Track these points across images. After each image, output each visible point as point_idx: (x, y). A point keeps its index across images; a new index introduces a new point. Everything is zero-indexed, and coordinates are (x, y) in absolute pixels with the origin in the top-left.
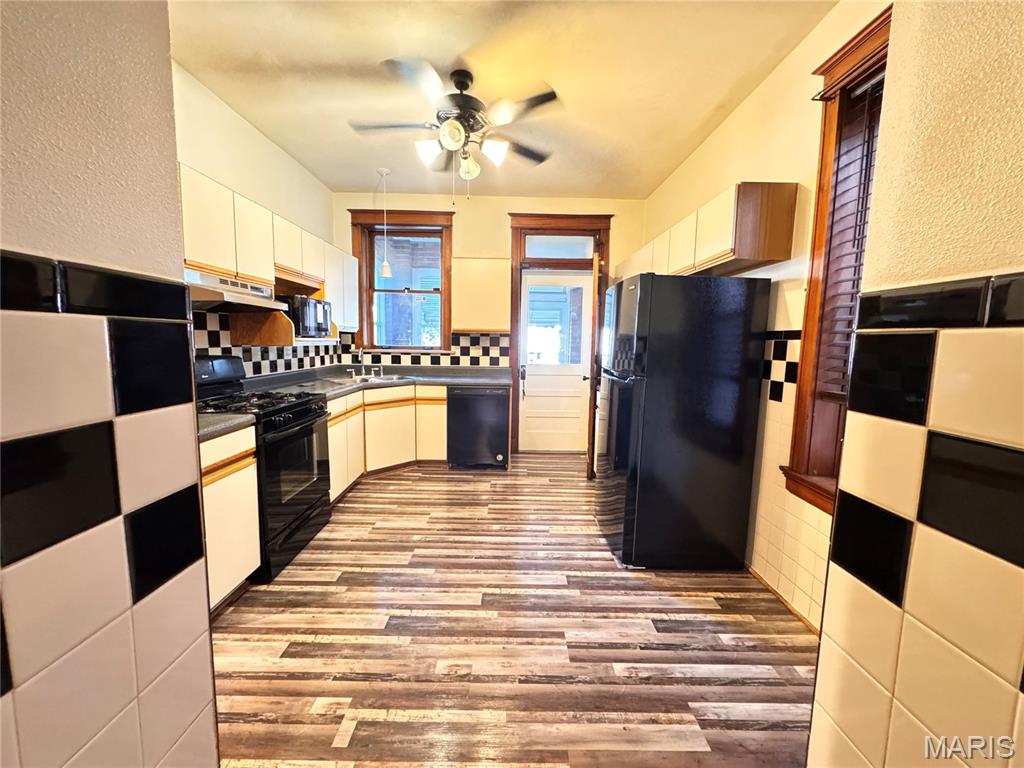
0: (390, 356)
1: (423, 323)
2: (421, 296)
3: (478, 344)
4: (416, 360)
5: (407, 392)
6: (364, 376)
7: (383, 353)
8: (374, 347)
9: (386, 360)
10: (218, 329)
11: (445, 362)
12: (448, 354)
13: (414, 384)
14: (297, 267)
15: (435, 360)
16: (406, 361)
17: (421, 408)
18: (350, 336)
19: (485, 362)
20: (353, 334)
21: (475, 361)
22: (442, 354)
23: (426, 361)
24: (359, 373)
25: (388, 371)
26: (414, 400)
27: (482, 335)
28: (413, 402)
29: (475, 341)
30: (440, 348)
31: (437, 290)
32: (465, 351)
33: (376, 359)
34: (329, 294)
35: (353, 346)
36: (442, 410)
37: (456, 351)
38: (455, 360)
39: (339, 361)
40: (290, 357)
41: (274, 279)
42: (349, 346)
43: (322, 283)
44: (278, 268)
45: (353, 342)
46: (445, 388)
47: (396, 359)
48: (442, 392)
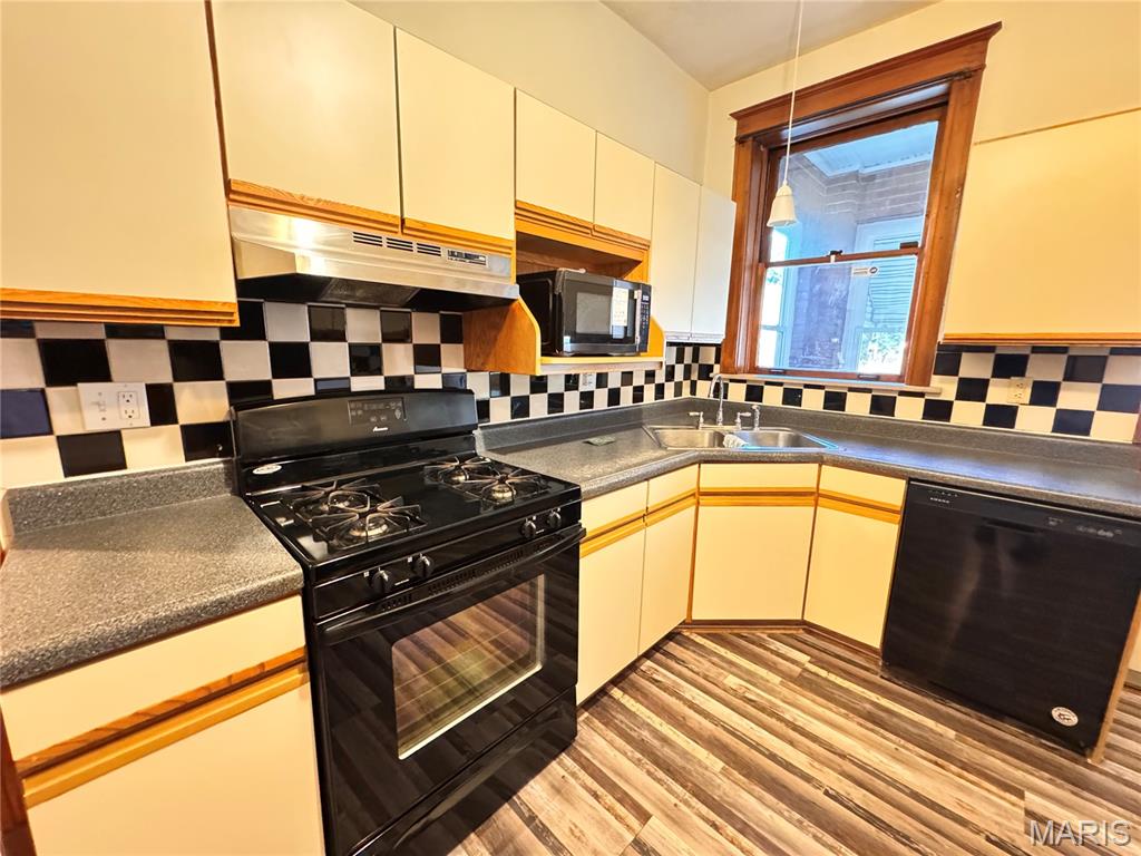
0: (781, 389)
1: (867, 325)
2: (866, 264)
3: (1021, 373)
4: (835, 400)
5: (802, 476)
6: (720, 427)
7: (768, 383)
8: (754, 370)
9: (773, 397)
10: (437, 340)
11: (909, 411)
12: (921, 395)
13: (820, 460)
14: (582, 214)
15: (882, 405)
16: (813, 401)
17: (829, 516)
18: (714, 348)
19: (1035, 421)
20: (718, 347)
21: (1002, 416)
22: (902, 393)
23: (858, 406)
24: (712, 420)
25: (770, 418)
26: (814, 496)
27: (1036, 350)
28: (811, 499)
29: (1010, 365)
30: (900, 379)
31: (908, 247)
32: (972, 390)
33: (754, 393)
34: (656, 272)
35: (717, 368)
36: (886, 535)
37: (945, 387)
38: (938, 410)
39: (693, 391)
40: (592, 387)
41: (512, 237)
42: (710, 368)
43: (646, 247)
44: (522, 211)
45: (717, 361)
46: (903, 484)
47: (792, 396)
48: (893, 492)
